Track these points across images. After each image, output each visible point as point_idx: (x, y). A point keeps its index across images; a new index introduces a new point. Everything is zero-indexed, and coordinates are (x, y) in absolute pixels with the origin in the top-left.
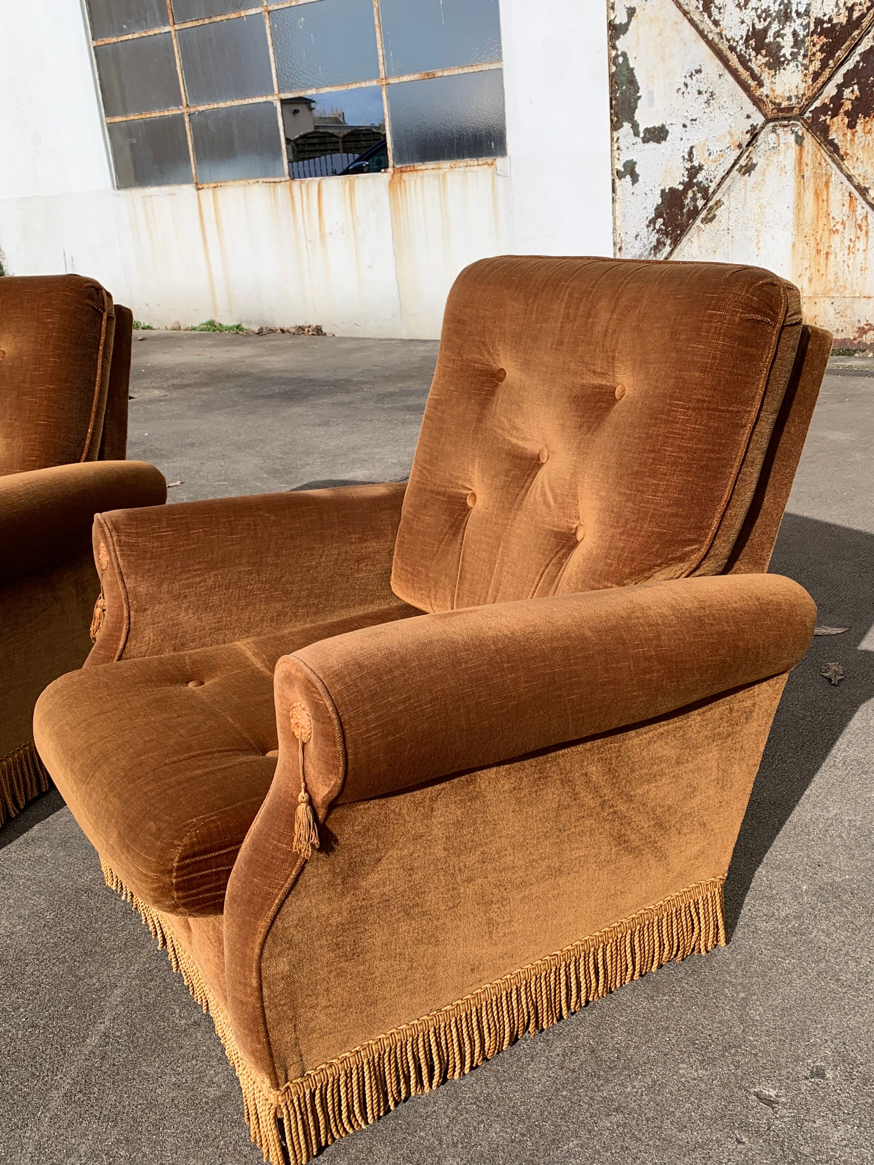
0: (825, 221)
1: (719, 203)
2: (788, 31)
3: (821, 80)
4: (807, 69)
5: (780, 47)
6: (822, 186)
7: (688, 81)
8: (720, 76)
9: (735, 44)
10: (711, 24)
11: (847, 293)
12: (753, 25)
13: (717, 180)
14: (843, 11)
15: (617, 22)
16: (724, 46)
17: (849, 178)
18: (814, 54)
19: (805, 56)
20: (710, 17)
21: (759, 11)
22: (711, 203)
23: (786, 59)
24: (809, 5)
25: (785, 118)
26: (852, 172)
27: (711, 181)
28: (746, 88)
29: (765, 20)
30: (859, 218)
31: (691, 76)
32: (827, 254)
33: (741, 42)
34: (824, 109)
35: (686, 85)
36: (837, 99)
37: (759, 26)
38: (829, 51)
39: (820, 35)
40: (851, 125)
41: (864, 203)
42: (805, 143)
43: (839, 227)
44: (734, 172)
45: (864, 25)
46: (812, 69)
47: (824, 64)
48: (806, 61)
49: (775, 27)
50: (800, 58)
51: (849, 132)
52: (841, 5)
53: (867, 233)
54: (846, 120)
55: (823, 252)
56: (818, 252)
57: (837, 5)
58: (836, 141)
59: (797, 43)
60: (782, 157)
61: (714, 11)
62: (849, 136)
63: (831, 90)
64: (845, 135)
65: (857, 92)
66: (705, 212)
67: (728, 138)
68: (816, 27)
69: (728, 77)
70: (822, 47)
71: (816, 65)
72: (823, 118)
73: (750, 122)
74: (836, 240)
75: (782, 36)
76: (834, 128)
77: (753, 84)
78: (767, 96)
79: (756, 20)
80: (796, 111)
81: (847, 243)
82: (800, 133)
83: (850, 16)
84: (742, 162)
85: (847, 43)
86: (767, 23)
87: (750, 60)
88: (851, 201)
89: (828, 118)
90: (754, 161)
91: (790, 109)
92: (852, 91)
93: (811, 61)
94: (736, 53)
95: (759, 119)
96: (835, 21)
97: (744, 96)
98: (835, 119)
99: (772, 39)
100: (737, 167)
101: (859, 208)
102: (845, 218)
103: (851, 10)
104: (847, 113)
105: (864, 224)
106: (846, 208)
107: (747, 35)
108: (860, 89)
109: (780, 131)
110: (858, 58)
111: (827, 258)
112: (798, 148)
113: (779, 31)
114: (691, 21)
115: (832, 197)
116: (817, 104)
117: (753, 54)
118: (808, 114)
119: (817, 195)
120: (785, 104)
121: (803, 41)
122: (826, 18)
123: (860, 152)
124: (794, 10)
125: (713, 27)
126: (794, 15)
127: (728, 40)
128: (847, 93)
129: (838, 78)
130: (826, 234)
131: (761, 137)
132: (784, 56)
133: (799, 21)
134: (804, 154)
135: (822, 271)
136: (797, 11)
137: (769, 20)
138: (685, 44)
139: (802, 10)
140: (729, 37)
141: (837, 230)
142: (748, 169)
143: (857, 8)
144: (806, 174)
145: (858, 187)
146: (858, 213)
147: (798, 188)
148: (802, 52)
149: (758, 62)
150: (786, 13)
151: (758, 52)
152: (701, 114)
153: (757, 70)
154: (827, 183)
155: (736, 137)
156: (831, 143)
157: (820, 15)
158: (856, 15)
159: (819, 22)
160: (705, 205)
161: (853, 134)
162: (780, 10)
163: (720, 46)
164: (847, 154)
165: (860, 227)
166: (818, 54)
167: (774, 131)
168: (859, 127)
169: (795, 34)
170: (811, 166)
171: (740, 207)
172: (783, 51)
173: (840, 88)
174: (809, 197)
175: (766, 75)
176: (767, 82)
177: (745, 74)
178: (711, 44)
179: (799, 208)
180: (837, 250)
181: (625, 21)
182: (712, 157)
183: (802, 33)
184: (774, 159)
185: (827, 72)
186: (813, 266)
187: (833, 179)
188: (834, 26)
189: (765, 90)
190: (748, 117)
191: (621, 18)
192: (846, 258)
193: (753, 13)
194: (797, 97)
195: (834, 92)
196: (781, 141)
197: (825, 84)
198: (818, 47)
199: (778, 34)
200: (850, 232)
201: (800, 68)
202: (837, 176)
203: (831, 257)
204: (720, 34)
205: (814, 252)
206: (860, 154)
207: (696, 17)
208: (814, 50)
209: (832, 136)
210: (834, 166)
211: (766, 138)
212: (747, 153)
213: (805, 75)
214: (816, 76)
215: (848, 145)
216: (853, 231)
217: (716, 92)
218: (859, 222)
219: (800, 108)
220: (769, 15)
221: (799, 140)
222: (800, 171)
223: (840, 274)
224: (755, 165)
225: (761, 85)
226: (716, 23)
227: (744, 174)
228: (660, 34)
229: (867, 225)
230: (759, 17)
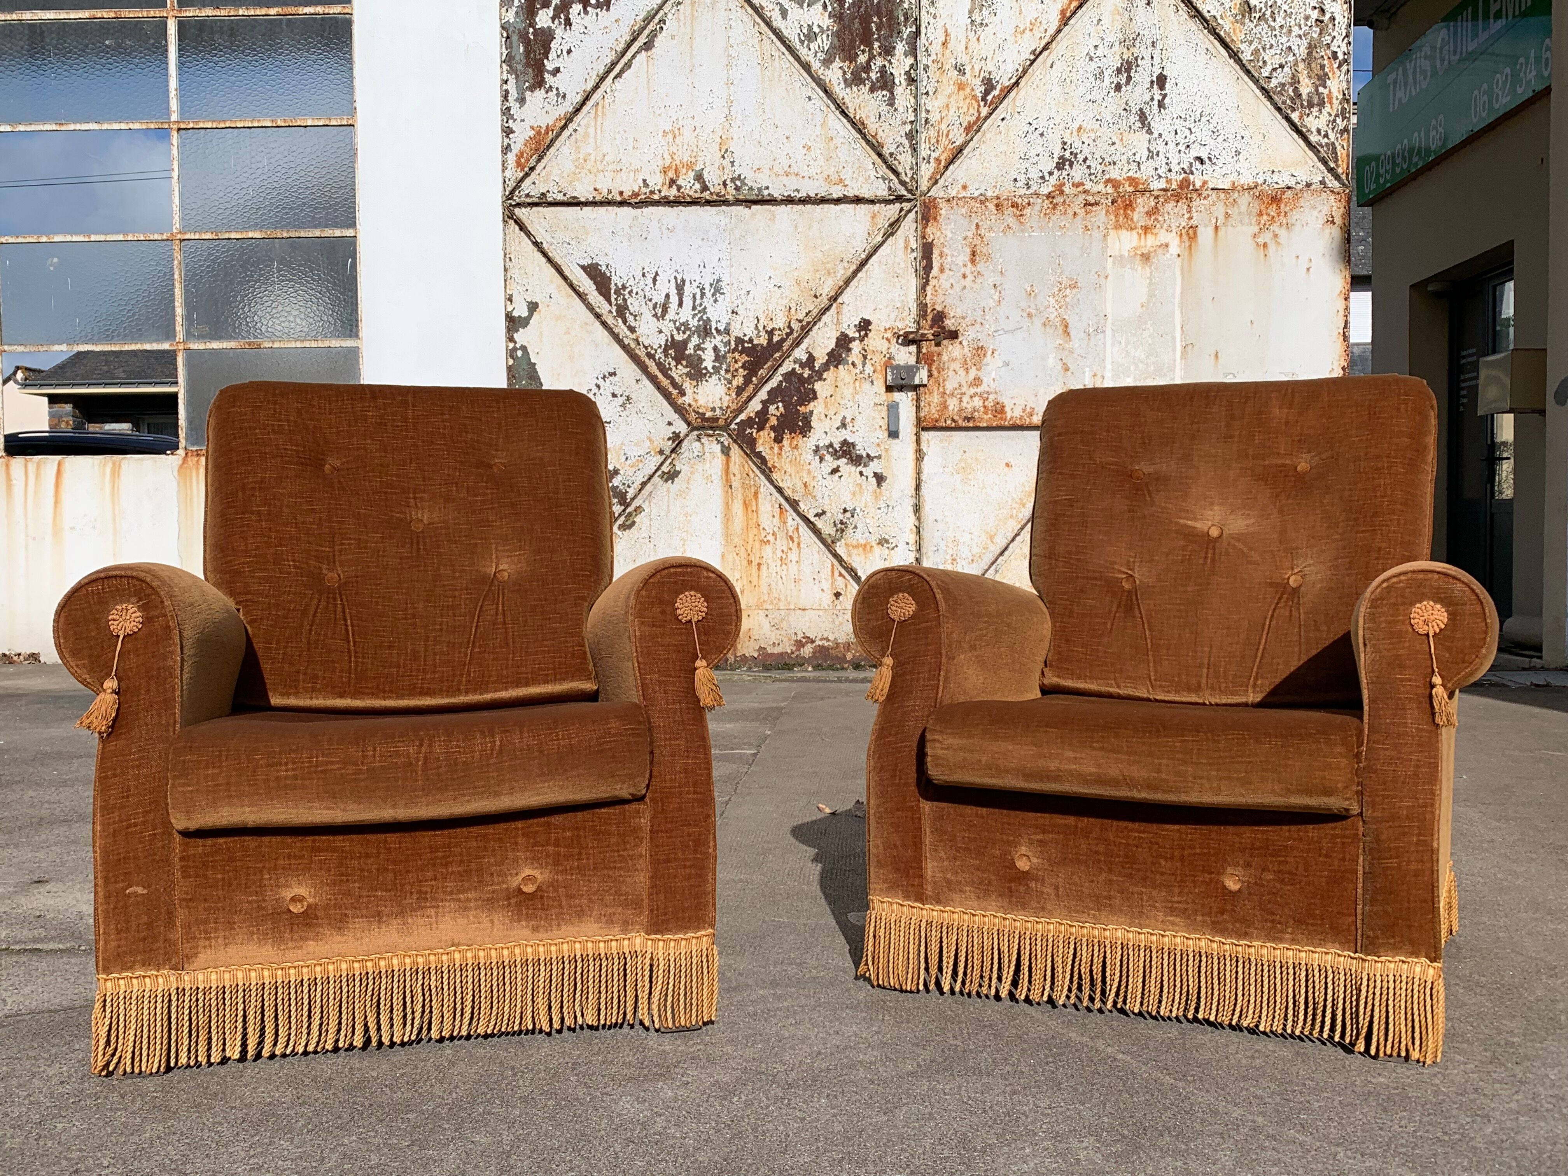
0: (755, 531)
1: (639, 509)
2: (708, 345)
3: (745, 395)
4: (730, 382)
5: (701, 360)
6: (751, 496)
7: (601, 382)
8: (637, 381)
9: (653, 352)
10: (626, 329)
11: (782, 605)
12: (672, 336)
13: (637, 485)
14: (763, 333)
15: (516, 314)
16: (641, 353)
17: (780, 490)
18: (736, 370)
19: (727, 371)
20: (625, 322)
21: (678, 324)
22: (629, 510)
23: (708, 372)
24: (728, 324)
25: (711, 428)
26: (781, 485)
27: (629, 486)
28: (667, 395)
29: (684, 333)
30: (791, 529)
31: (604, 378)
32: (759, 565)
33: (659, 351)
34: (749, 422)
35: (598, 387)
36: (763, 414)
37: (679, 337)
38: (752, 369)
39: (741, 353)
40: (778, 440)
41: (795, 515)
42: (732, 453)
43: (770, 538)
44: (656, 479)
45: (785, 349)
46: (734, 383)
47: (747, 380)
48: (729, 376)
49: (695, 340)
50: (723, 372)
51: (776, 446)
52: (761, 328)
53: (799, 544)
54: (773, 435)
55: (755, 564)
56: (750, 562)
57: (757, 327)
58: (763, 454)
59: (718, 358)
60: (708, 465)
61: (630, 319)
62: (776, 449)
63: (755, 406)
64: (772, 448)
65: (782, 409)
66: (622, 519)
67: (648, 443)
68: (737, 345)
69: (646, 382)
70: (744, 364)
71: (739, 381)
72: (748, 431)
73: (672, 429)
74: (768, 550)
75: (703, 350)
76: (761, 441)
77: (675, 392)
78: (690, 405)
79: (675, 332)
80: (721, 422)
81: (779, 554)
82: (726, 443)
83: (770, 340)
84: (665, 468)
85: (769, 363)
86: (685, 336)
87: (671, 369)
88: (781, 513)
89: (755, 431)
90: (678, 469)
91: (716, 419)
92: (778, 408)
93: (734, 376)
94: (655, 360)
95: (681, 427)
96: (755, 342)
97: (665, 403)
98: (761, 433)
99: (692, 352)
100: (659, 473)
101: (790, 520)
102: (776, 529)
103: (771, 333)
104: (773, 428)
105: (795, 535)
106: (776, 520)
107: (666, 345)
108: (784, 407)
109: (704, 440)
110: (781, 378)
111: (759, 569)
112: (724, 458)
113: (698, 345)
114: (604, 324)
115: (762, 508)
116: (743, 417)
117: (673, 363)
118: (733, 426)
119: (746, 505)
120: (709, 414)
121: (724, 357)
122: (746, 339)
123: (788, 465)
124: (714, 327)
125: (628, 333)
126: (714, 332)
127: (646, 348)
128: (772, 409)
129: (763, 394)
130: (757, 545)
131: (685, 444)
132: (706, 368)
133: (719, 338)
134: (731, 464)
135: (755, 582)
136: (716, 329)
137: (688, 333)
138: (597, 346)
139: (722, 328)
140: (646, 344)
141: (768, 541)
142: (671, 476)
143: (777, 333)
144: (736, 484)
145: (787, 499)
146: (789, 524)
147: (726, 497)
148: (724, 367)
149: (678, 372)
150: (705, 328)
151: (678, 362)
152: (616, 417)
153: (678, 379)
154: (756, 494)
155: (656, 443)
156: (759, 455)
157: (741, 335)
158: (776, 339)
159: (739, 341)
160: (624, 510)
161: (780, 449)
162: (699, 326)
163: (637, 351)
164: (775, 467)
165: (792, 538)
166: (741, 370)
167: (699, 439)
168: (785, 442)
169: (715, 349)
170: (738, 476)
171: (662, 513)
172: (704, 364)
173: (765, 403)
174: (737, 507)
175: (687, 385)
176: (689, 391)
177: (665, 382)
178: (625, 348)
179: (727, 517)
180: (769, 561)
181: (525, 314)
182: (628, 462)
183: (723, 349)
184: (700, 467)
185: (751, 387)
186: (744, 578)
187: (762, 490)
188: (754, 346)
189: (687, 399)
190: (670, 424)
191: (521, 311)
192: (779, 569)
193: (671, 324)
194: (721, 408)
195: (759, 407)
196: (707, 450)
197: (750, 399)
198: (740, 364)
199: (698, 347)
200: (782, 543)
201: (723, 381)
202: (765, 488)
203: (764, 568)
204: (637, 341)
205: (745, 563)
206: (788, 467)
207: (610, 321)
208: (736, 366)
209: (759, 448)
210: (762, 477)
211: (691, 446)
212: (670, 460)
213: (729, 389)
214: (740, 390)
215: (776, 458)
216: (785, 542)
217: (634, 396)
218: (790, 533)
219: (726, 420)
220: (687, 328)
221: (726, 451)
222: (727, 480)
223: (773, 585)
224: (679, 472)
225: (682, 393)
226: (632, 330)
227: (666, 481)
228: (567, 333)
229: (799, 537)
230: (678, 329)
